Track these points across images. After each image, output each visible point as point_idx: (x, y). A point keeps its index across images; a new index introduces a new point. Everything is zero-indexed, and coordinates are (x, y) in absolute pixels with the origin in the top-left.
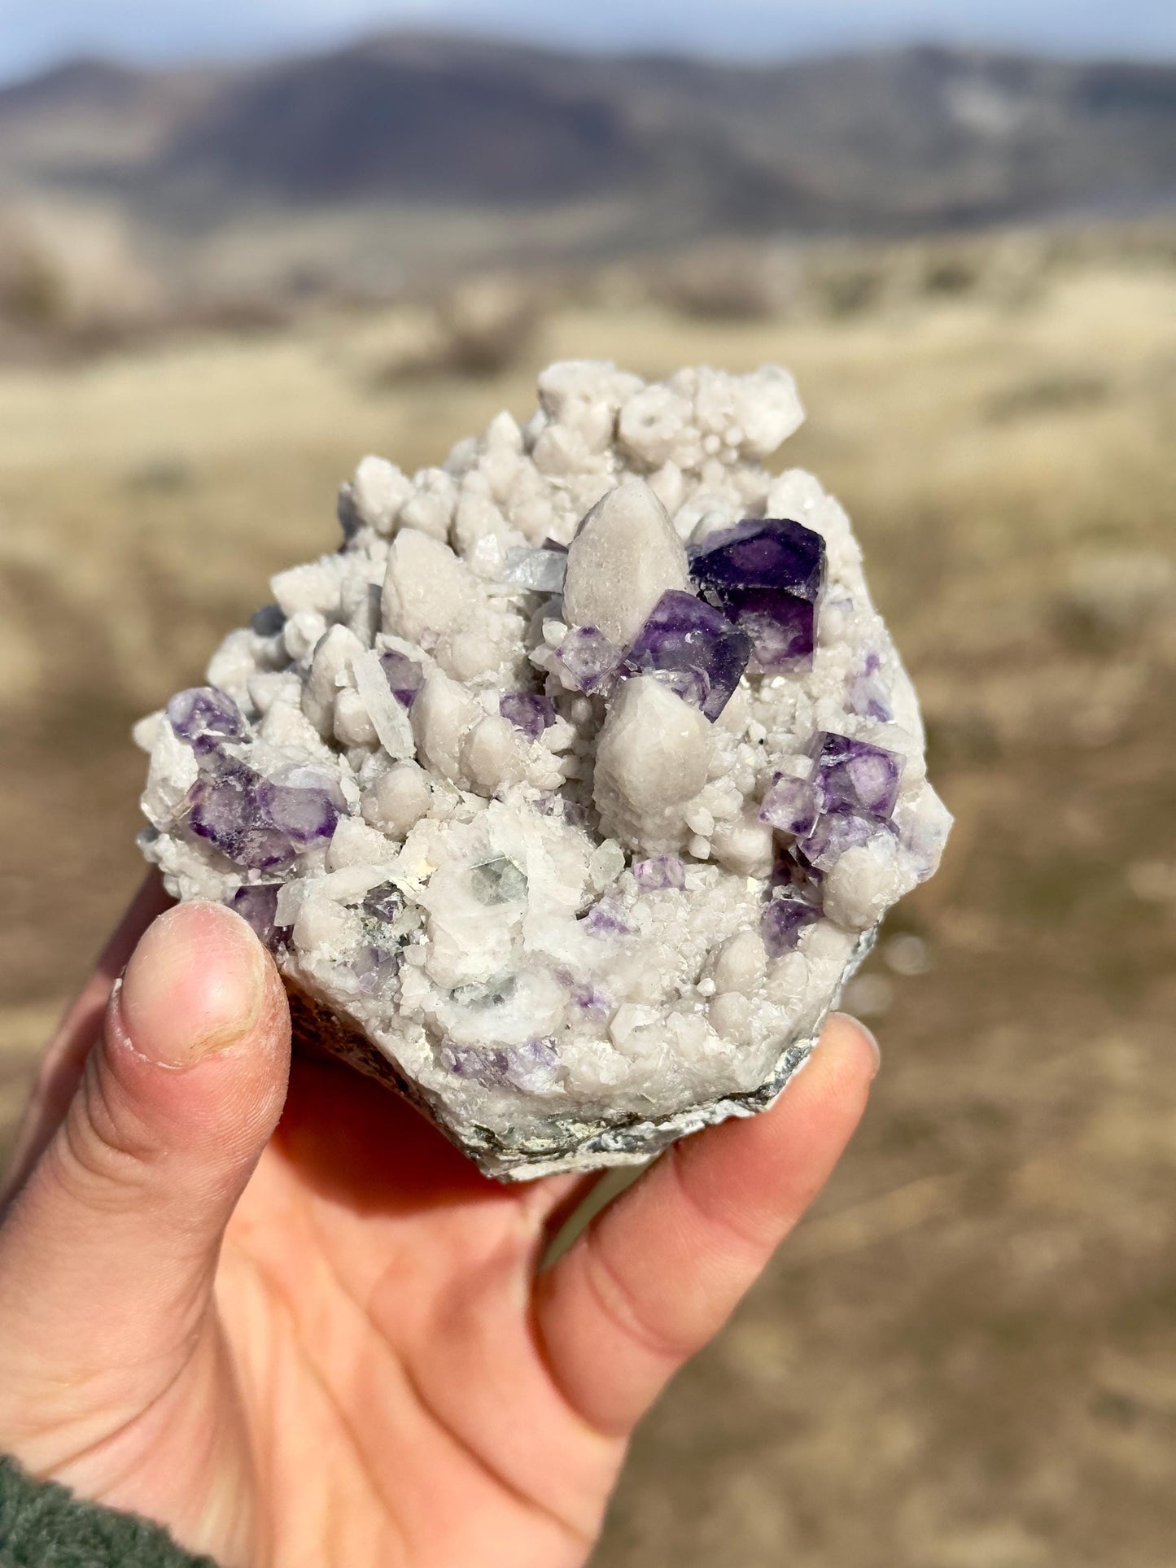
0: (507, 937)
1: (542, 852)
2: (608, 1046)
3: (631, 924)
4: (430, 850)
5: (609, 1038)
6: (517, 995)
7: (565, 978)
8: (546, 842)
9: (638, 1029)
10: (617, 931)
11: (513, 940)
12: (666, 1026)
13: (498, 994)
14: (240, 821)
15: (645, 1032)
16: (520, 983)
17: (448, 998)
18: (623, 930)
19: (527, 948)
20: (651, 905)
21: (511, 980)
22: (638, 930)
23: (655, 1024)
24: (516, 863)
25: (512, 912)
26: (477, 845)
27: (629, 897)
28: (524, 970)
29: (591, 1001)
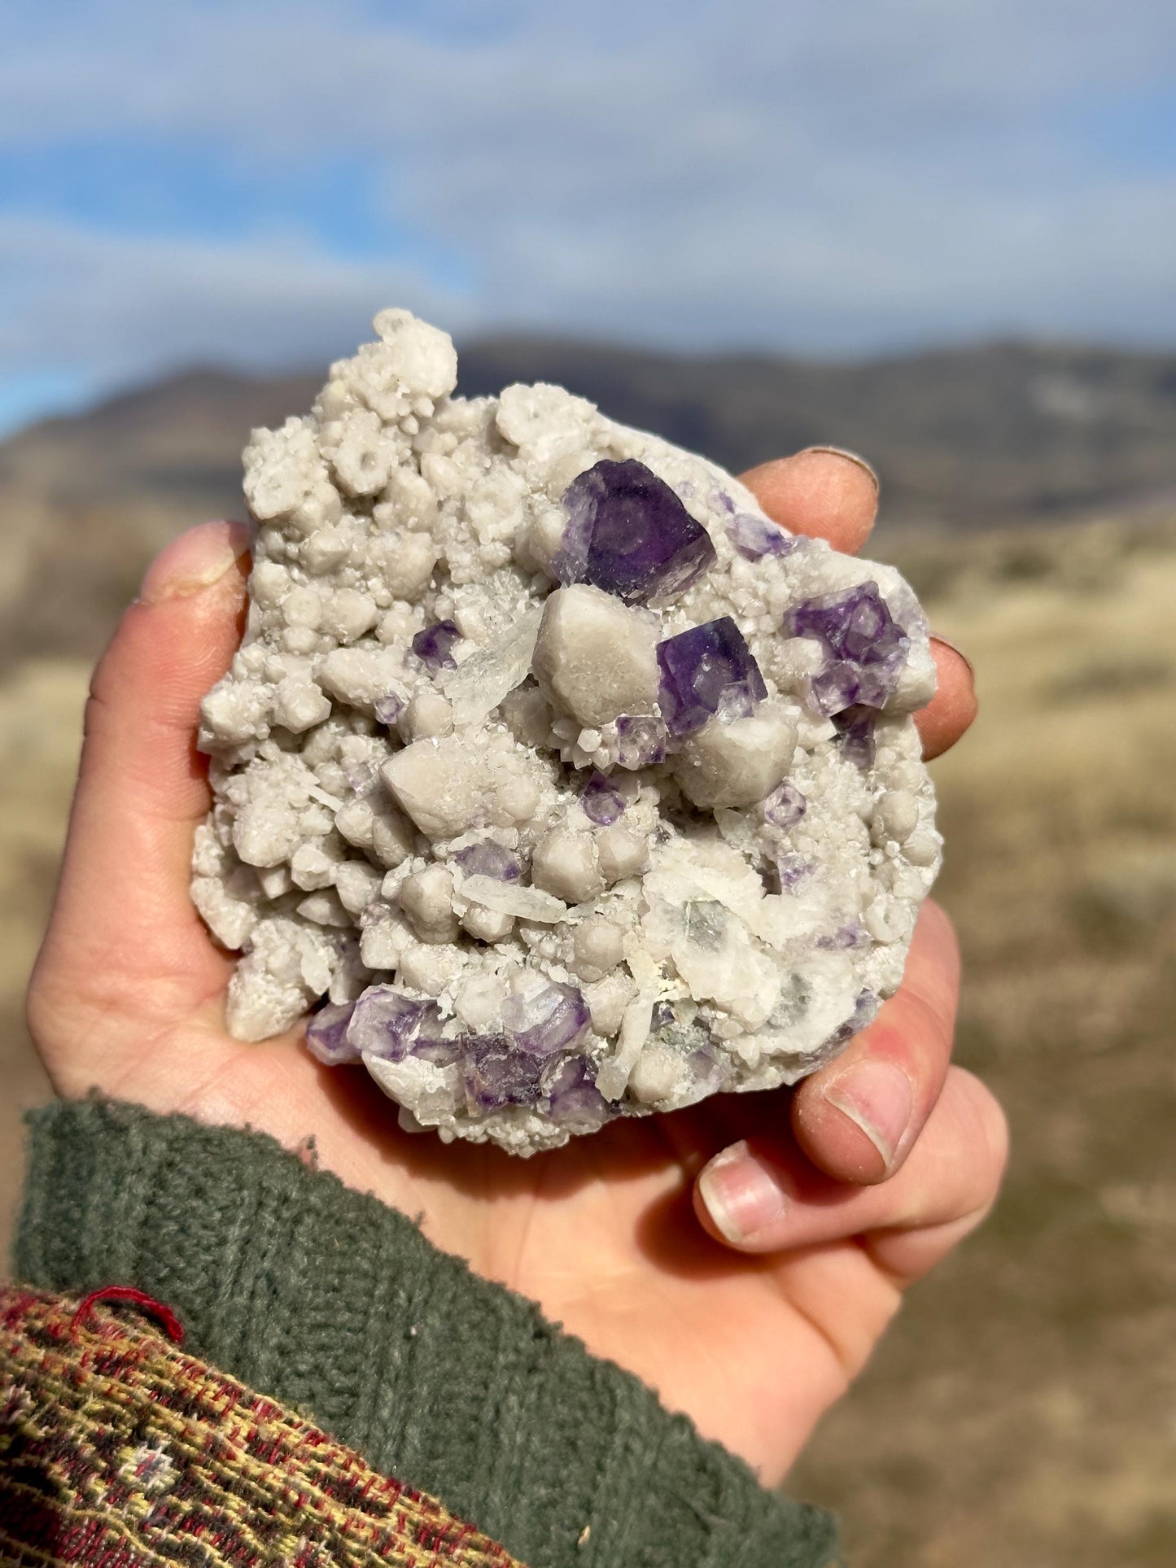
0: (759, 955)
1: (700, 871)
2: (885, 949)
3: (807, 858)
4: (652, 955)
5: (877, 943)
6: (814, 986)
7: (825, 943)
8: (693, 861)
9: (887, 918)
10: (807, 874)
11: (763, 951)
12: (896, 898)
13: (798, 996)
14: (528, 1075)
15: (891, 916)
16: (805, 975)
17: (772, 1030)
18: (809, 868)
19: (779, 947)
20: (804, 833)
21: (797, 979)
22: (815, 858)
23: (889, 903)
24: (700, 899)
25: (738, 934)
26: (668, 916)
27: (784, 841)
28: (795, 963)
29: (853, 937)
